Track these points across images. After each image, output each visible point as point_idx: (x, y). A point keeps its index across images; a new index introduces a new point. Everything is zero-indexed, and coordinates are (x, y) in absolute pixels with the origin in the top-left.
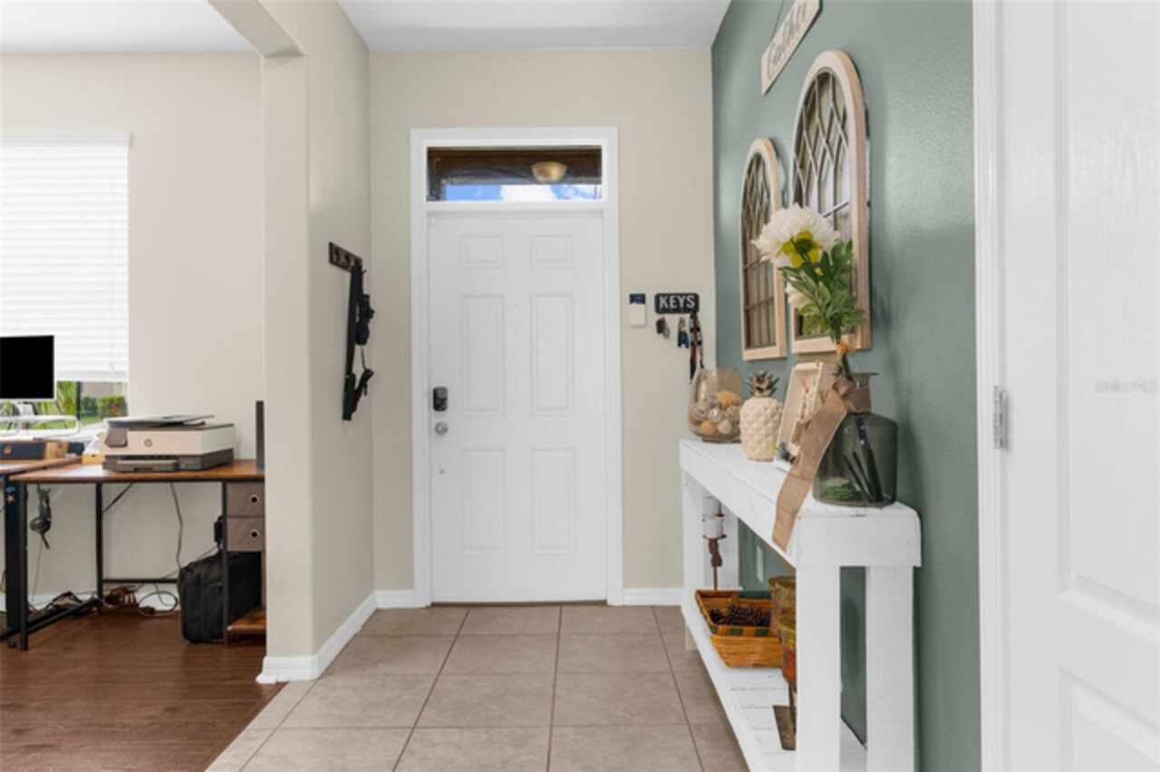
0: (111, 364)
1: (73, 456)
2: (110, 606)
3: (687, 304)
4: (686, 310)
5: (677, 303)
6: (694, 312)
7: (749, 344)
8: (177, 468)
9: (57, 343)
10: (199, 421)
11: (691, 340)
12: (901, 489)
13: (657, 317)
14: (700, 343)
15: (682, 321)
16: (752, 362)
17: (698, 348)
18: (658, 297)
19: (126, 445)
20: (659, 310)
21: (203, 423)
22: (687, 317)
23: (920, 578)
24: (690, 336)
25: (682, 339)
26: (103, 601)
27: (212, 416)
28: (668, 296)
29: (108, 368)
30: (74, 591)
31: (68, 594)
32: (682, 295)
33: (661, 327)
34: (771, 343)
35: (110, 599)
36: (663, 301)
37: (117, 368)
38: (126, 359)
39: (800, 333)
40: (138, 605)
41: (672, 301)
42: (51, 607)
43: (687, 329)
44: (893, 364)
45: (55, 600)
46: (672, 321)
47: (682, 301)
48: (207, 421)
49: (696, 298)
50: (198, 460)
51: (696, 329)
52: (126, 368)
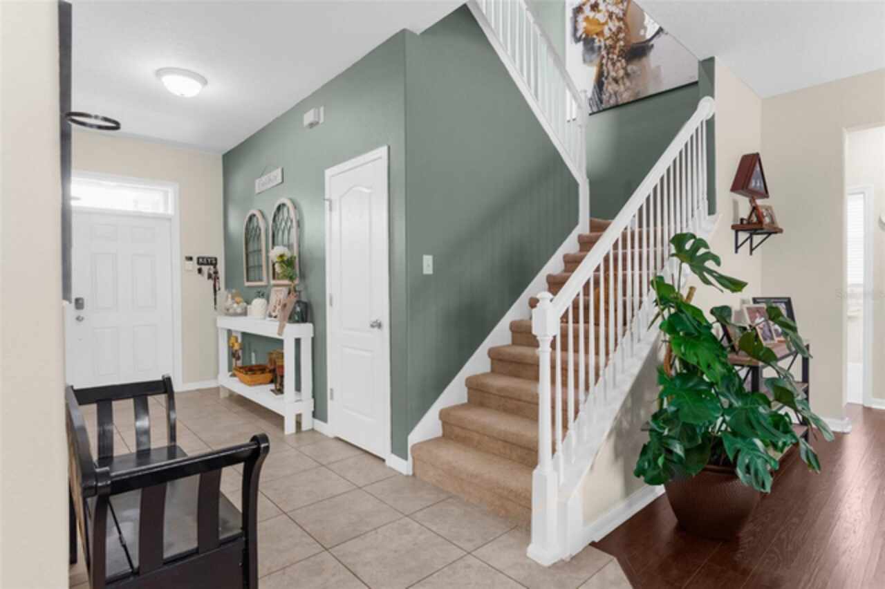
3: (212, 262)
4: (211, 264)
5: (207, 261)
6: (215, 265)
7: (248, 280)
11: (214, 277)
12: (309, 319)
13: (199, 267)
14: (218, 278)
15: (210, 269)
16: (249, 287)
17: (217, 280)
18: (198, 258)
20: (198, 263)
22: (212, 267)
23: (313, 339)
24: (213, 276)
25: (210, 276)
28: (203, 258)
32: (210, 258)
33: (200, 271)
34: (260, 280)
36: (201, 260)
39: (274, 278)
41: (205, 260)
43: (212, 272)
44: (306, 288)
46: (205, 269)
47: (209, 260)
49: (216, 259)
51: (216, 273)
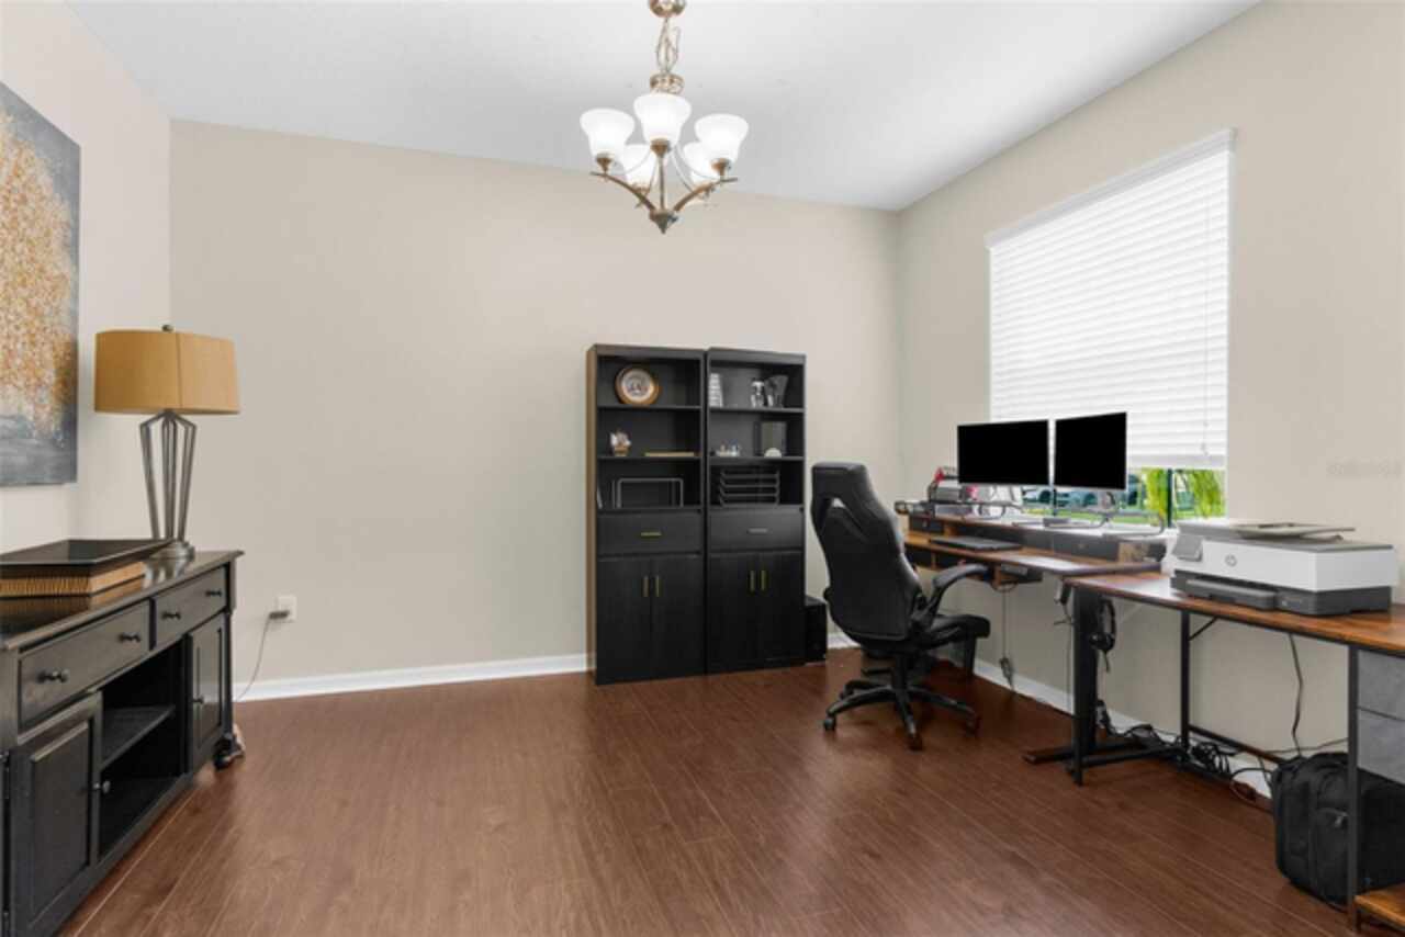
0: (1203, 446)
1: (1153, 561)
2: (1198, 763)
8: (1274, 606)
9: (1129, 422)
10: (1334, 534)
19: (1200, 559)
21: (1339, 537)
26: (1189, 752)
27: (1352, 530)
29: (1198, 452)
30: (1155, 727)
31: (1149, 728)
35: (1198, 752)
37: (1212, 452)
38: (1223, 439)
40: (1231, 776)
42: (1129, 735)
45: (1134, 729)
48: (1346, 536)
50: (1311, 600)
52: (1223, 452)
